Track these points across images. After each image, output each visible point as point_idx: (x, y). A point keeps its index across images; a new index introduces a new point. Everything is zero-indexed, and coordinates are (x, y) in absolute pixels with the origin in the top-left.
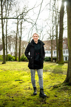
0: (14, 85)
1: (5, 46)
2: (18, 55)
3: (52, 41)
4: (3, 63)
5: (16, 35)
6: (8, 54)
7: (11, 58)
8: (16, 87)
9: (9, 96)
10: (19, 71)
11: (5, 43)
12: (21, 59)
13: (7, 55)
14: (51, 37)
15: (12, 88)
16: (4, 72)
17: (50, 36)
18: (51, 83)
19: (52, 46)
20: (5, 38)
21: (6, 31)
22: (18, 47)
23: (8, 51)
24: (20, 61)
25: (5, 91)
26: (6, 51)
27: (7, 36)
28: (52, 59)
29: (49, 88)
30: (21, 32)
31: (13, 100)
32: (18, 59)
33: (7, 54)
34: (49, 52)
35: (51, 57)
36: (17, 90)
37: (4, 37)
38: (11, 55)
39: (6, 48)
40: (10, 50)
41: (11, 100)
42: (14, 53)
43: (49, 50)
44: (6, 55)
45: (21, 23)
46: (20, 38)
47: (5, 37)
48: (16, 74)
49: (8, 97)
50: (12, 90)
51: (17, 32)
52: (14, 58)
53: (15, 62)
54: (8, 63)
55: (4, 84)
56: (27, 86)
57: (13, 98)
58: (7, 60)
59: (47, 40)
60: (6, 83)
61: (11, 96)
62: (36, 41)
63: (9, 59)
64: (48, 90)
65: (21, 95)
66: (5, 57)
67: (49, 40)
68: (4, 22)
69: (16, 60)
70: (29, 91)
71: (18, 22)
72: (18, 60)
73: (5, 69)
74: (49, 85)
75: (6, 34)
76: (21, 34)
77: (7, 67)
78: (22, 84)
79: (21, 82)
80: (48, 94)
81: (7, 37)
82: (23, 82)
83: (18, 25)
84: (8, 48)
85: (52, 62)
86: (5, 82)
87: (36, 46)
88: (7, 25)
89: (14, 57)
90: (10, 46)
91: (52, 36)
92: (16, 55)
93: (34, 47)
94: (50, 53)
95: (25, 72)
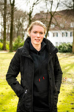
32: (7, 46)
42: (2, 32)
52: (1, 45)
72: (9, 49)
92: (5, 38)
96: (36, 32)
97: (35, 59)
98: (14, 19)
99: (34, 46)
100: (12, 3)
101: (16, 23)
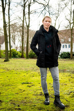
0: (21, 90)
1: (8, 38)
2: (25, 50)
3: (72, 30)
4: (5, 61)
5: (22, 22)
6: (12, 49)
7: (17, 55)
8: (24, 92)
9: (14, 104)
10: (27, 71)
11: (8, 34)
12: (30, 56)
13: (11, 51)
14: (70, 24)
15: (17, 94)
16: (7, 72)
17: (70, 22)
18: (72, 88)
19: (72, 38)
20: (8, 27)
21: (9, 17)
22: (25, 39)
23: (11, 45)
24: (27, 58)
25: (9, 97)
26: (9, 44)
27: (11, 24)
28: (71, 56)
29: (68, 93)
30: (29, 18)
31: (19, 109)
32: (25, 55)
33: (10, 48)
34: (68, 45)
35: (70, 53)
36: (24, 96)
37: (6, 25)
38: (16, 50)
39: (8, 41)
40: (14, 43)
41: (16, 109)
42: (20, 47)
43: (68, 42)
44: (9, 50)
45: (29, 6)
46: (28, 26)
47: (8, 25)
48: (23, 74)
49: (12, 104)
50: (17, 96)
51: (24, 18)
52: (21, 54)
53: (22, 60)
54: (12, 60)
55: (7, 88)
56: (38, 91)
57: (19, 106)
58: (11, 57)
59: (65, 29)
60: (10, 87)
61: (17, 104)
62: (47, 28)
63: (14, 55)
64: (67, 97)
65: (30, 102)
66: (8, 53)
67: (68, 29)
68: (6, 4)
69: (22, 57)
70: (40, 97)
71: (25, 5)
72: (26, 57)
73: (8, 69)
74: (68, 89)
75: (8, 21)
76: (29, 21)
77: (11, 66)
78: (31, 88)
79: (29, 85)
80: (67, 102)
81: (9, 26)
82: (33, 85)
83: (24, 9)
84: (11, 41)
85: (71, 59)
86: (9, 85)
87: (47, 35)
88: (9, 9)
89: (20, 52)
90: (15, 37)
91: (72, 23)
92: (23, 50)
93: (44, 37)
94: (69, 47)
95: (35, 72)
96: (46, 21)
97: (46, 36)
98: (29, 37)
99: (45, 29)
100: (28, 25)
101: (30, 40)
